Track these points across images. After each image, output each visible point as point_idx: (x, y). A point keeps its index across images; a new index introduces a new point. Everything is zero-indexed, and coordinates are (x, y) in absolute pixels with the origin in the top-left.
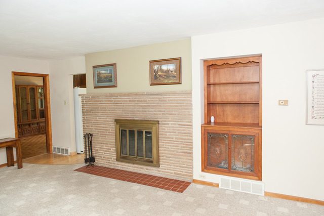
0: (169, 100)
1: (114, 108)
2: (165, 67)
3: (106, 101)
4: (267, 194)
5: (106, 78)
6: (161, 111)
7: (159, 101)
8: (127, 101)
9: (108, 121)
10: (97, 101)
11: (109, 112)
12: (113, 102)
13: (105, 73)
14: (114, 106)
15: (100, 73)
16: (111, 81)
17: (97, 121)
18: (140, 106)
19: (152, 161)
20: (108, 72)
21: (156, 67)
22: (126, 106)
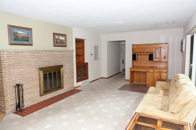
0: (66, 54)
1: (37, 60)
2: (61, 38)
3: (30, 56)
4: (90, 82)
5: (24, 37)
6: (63, 60)
7: (63, 55)
8: (46, 55)
9: (32, 70)
10: (21, 56)
11: (32, 63)
12: (36, 56)
13: (22, 34)
14: (37, 59)
15: (16, 33)
16: (28, 41)
17: (22, 72)
18: (54, 58)
19: (60, 87)
20: (26, 34)
21: (57, 37)
22: (45, 58)
